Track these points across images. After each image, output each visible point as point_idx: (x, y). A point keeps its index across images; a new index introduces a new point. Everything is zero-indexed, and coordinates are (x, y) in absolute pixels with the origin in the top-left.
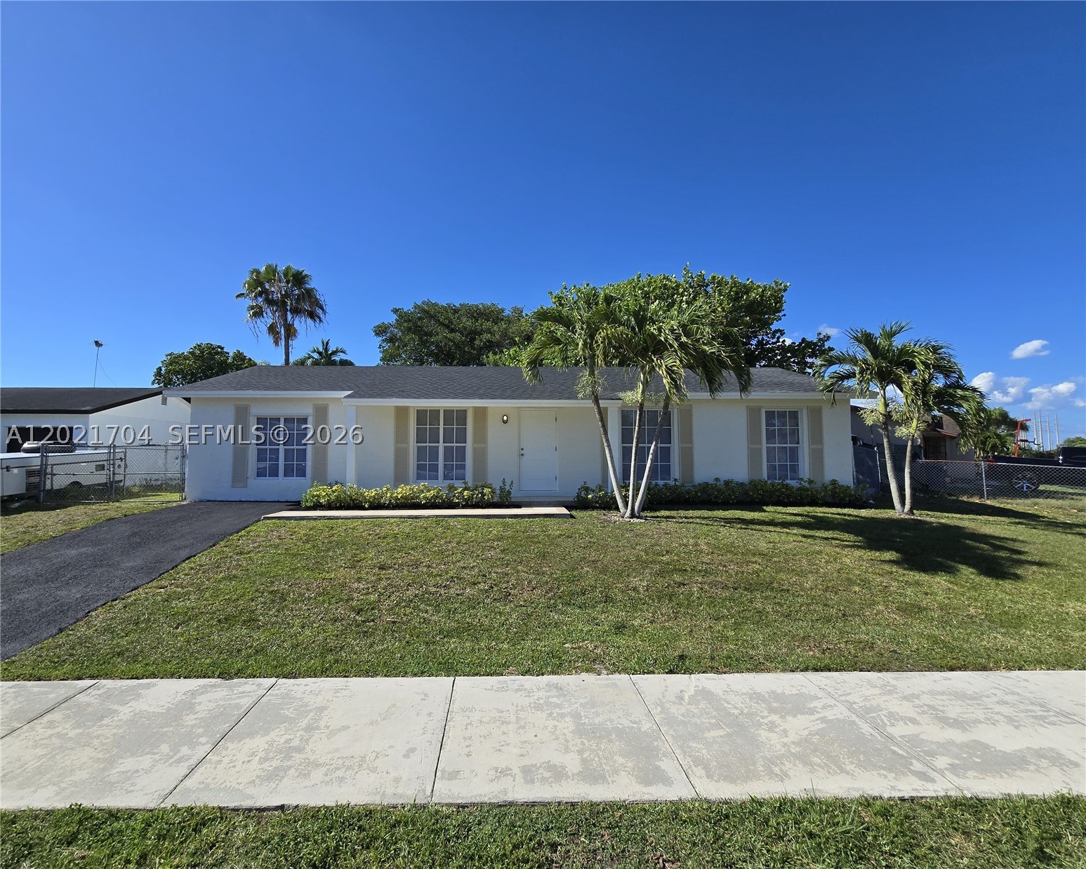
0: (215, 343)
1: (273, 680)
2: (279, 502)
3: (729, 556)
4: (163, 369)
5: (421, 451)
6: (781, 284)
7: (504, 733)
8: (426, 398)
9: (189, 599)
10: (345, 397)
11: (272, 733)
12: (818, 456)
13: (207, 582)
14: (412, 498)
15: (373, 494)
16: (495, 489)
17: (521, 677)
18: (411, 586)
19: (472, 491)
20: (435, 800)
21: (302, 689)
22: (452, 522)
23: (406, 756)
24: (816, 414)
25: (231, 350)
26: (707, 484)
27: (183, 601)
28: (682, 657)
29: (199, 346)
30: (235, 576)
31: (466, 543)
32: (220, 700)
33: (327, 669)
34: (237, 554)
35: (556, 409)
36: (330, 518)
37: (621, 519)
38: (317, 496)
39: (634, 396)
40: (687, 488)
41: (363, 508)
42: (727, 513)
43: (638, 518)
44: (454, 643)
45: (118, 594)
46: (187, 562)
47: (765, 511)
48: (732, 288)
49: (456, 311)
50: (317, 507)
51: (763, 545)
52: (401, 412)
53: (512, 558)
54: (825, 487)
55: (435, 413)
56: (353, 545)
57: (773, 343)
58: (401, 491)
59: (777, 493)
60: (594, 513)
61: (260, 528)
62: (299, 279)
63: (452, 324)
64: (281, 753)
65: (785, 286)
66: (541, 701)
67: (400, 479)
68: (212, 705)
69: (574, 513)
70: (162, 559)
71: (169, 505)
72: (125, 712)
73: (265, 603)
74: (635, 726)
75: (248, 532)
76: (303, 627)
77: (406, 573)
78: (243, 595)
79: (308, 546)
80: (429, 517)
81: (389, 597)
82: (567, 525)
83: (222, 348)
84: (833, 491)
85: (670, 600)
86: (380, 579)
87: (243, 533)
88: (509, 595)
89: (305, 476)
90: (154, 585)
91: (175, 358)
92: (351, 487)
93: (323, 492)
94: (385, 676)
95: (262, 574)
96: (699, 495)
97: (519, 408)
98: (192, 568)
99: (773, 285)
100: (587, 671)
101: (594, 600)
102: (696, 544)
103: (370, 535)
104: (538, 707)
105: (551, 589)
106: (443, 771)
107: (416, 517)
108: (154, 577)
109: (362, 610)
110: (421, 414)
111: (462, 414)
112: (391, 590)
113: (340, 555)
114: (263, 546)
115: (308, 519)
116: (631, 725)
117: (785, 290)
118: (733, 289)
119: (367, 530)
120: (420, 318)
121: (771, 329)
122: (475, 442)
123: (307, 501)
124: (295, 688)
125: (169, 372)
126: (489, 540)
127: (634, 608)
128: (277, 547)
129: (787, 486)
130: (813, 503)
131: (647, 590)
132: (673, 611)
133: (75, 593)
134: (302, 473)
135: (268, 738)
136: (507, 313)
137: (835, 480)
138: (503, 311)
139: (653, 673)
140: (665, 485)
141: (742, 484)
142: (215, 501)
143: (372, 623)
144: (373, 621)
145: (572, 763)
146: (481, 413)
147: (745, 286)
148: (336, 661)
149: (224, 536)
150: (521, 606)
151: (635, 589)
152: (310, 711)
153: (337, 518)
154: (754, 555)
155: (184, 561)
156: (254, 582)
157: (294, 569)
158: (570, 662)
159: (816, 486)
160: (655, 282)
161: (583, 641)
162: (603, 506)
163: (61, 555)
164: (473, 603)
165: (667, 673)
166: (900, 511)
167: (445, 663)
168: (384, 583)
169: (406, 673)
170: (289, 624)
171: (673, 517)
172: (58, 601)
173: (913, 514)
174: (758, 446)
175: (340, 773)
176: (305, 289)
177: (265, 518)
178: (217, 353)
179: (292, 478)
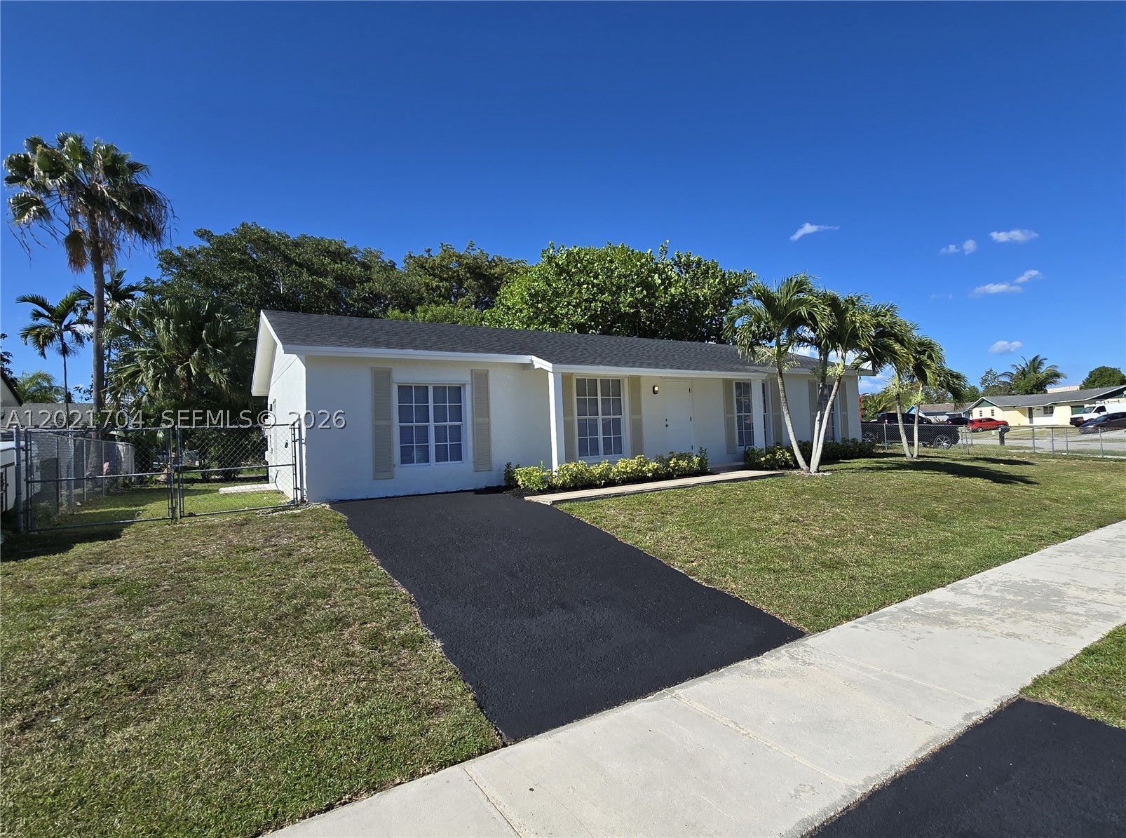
5: (581, 424)
12: (845, 420)
55: (592, 382)
67: (569, 455)
89: (461, 460)
97: (663, 377)
110: (580, 384)
111: (617, 383)
122: (630, 413)
134: (457, 455)
142: (353, 500)
146: (635, 381)
179: (446, 462)
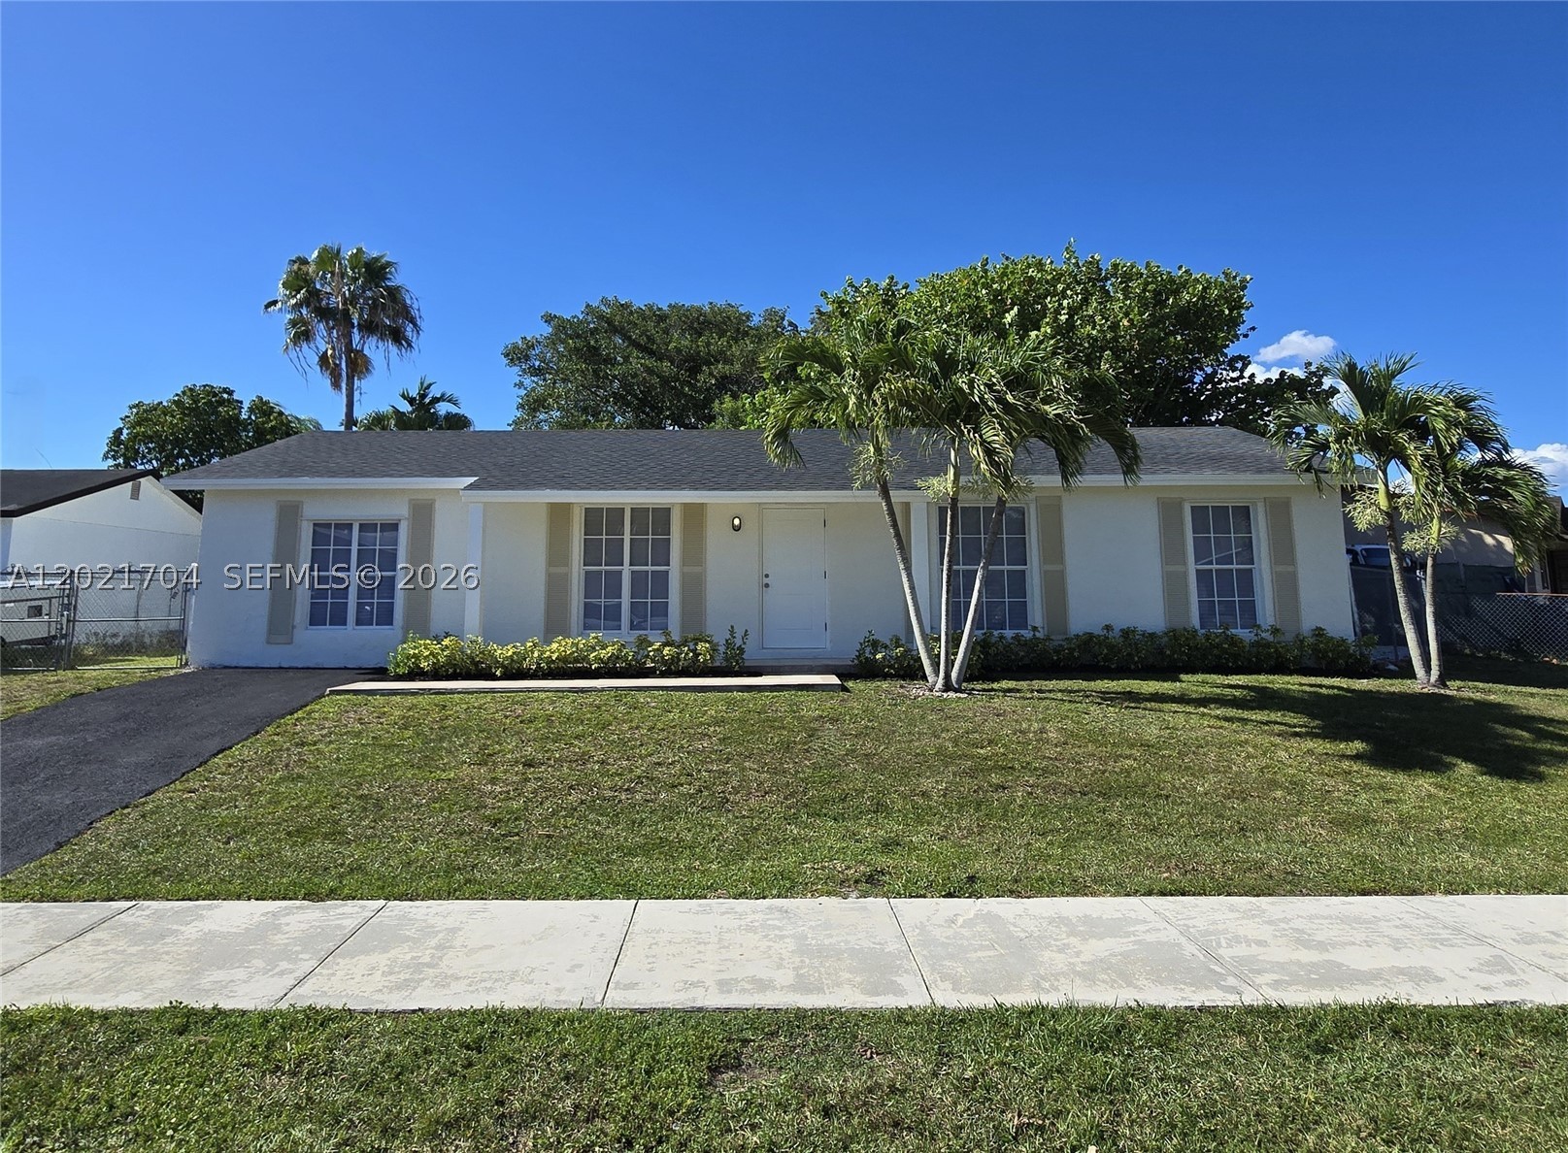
0: (218, 383)
1: (382, 902)
2: (346, 668)
3: (1091, 747)
4: (125, 432)
5: (591, 581)
6: (1235, 278)
7: (700, 952)
8: (600, 489)
9: (236, 807)
10: (465, 489)
11: (392, 951)
12: (1288, 586)
13: (258, 784)
14: (576, 660)
15: (510, 653)
16: (717, 645)
17: (731, 900)
18: (574, 789)
19: (678, 647)
20: (608, 1004)
21: (424, 911)
22: (642, 698)
23: (571, 970)
24: (1280, 511)
25: (246, 397)
26: (1091, 636)
27: (227, 809)
28: (972, 879)
29: (191, 389)
30: (300, 777)
31: (663, 730)
32: (314, 921)
33: (455, 890)
34: (297, 745)
35: (825, 506)
36: (439, 692)
37: (927, 693)
38: (415, 656)
39: (943, 484)
40: (1056, 643)
41: (493, 678)
42: (1115, 683)
43: (956, 691)
44: (637, 862)
45: (127, 800)
46: (220, 756)
47: (1181, 681)
48: (1147, 284)
49: (662, 318)
50: (415, 674)
51: (1152, 732)
52: (559, 514)
53: (735, 750)
54: (1300, 640)
55: (616, 513)
56: (480, 731)
57: (1233, 380)
58: (557, 648)
59: (1215, 652)
60: (885, 685)
61: (327, 707)
62: (375, 271)
63: (654, 343)
64: (408, 967)
65: (1244, 281)
66: (756, 924)
67: (554, 626)
68: (304, 926)
69: (850, 684)
70: (179, 751)
71: (163, 674)
72: (191, 931)
73: (353, 812)
74: (878, 947)
75: (309, 713)
76: (416, 842)
77: (565, 770)
78: (318, 801)
79: (408, 733)
80: (603, 690)
81: (541, 804)
82: (833, 702)
83: (230, 393)
84: (1315, 648)
85: (977, 809)
86: (527, 780)
87: (300, 714)
88: (727, 802)
89: (392, 624)
90: (179, 787)
91: (145, 411)
92: (473, 639)
93: (426, 650)
94: (539, 899)
95: (341, 774)
96: (1076, 654)
97: (760, 504)
98: (230, 765)
99: (1222, 279)
100: (829, 894)
101: (859, 810)
102: (1042, 731)
103: (506, 717)
104: (750, 929)
105: (792, 795)
106: (617, 983)
107: (583, 690)
108: (174, 778)
109: (500, 820)
110: (593, 517)
111: (663, 515)
112: (544, 795)
113: (461, 746)
114: (336, 734)
115: (403, 694)
116: (872, 946)
117: (1243, 288)
118: (1149, 288)
119: (502, 710)
120: (593, 332)
121: (1226, 355)
122: (684, 562)
123: (399, 666)
124: (414, 910)
125: (135, 437)
126: (702, 724)
127: (919, 820)
128: (358, 735)
129: (1234, 641)
130: (1280, 668)
131: (944, 796)
132: (978, 824)
133: (62, 799)
134: (386, 617)
135: (389, 955)
136: (756, 321)
137: (1321, 629)
138: (749, 317)
139: (924, 896)
140: (1017, 637)
141: (1152, 635)
142: (236, 667)
143: (517, 838)
144: (517, 834)
145: (785, 977)
146: (695, 514)
147: (1172, 281)
148: (468, 881)
149: (271, 719)
150: (744, 817)
151: (924, 794)
152: (440, 932)
153: (452, 692)
154: (1132, 746)
155: (215, 755)
156: (332, 784)
157: (391, 766)
158: (806, 884)
159: (1282, 639)
160: (1012, 273)
161: (831, 860)
162: (902, 673)
163: (20, 746)
164: (670, 813)
165: (944, 897)
166: (1424, 680)
167: (625, 884)
168: (531, 785)
169: (568, 895)
170: (393, 837)
171: (1018, 691)
172: (39, 808)
173: (1445, 686)
174: (1180, 568)
175: (488, 984)
176: (388, 288)
177: (332, 692)
178: (222, 402)
179: (371, 627)
